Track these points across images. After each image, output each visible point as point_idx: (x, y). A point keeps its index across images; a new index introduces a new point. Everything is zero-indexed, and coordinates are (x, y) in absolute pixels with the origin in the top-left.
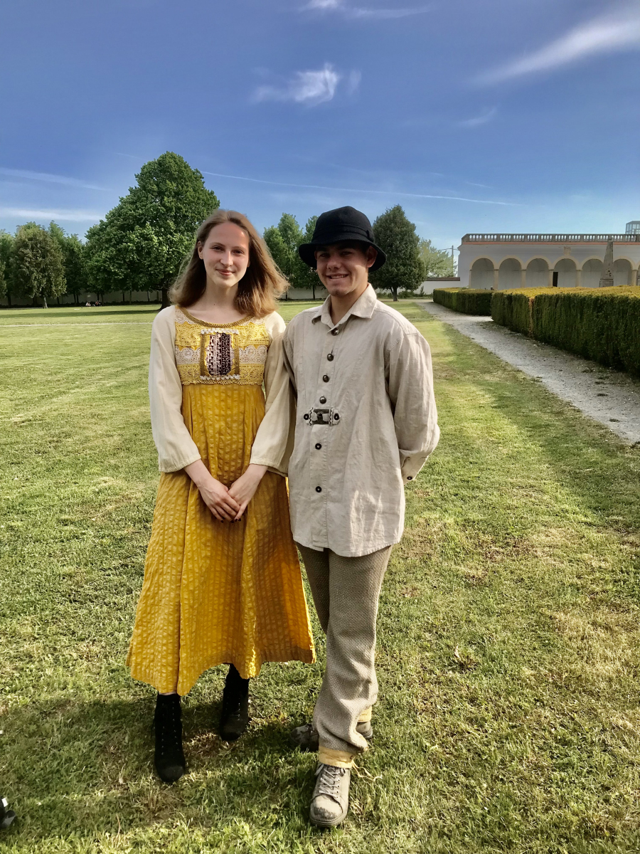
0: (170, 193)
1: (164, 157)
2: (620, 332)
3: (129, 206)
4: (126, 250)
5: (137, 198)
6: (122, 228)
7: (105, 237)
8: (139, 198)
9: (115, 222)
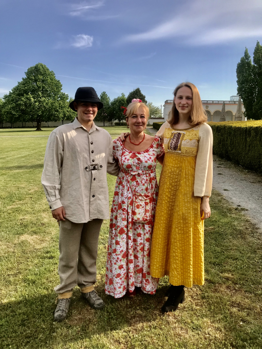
0: (40, 80)
1: (37, 65)
2: (229, 142)
3: (22, 86)
4: (20, 104)
5: (25, 82)
6: (19, 95)
7: (11, 99)
8: (26, 82)
9: (16, 92)
